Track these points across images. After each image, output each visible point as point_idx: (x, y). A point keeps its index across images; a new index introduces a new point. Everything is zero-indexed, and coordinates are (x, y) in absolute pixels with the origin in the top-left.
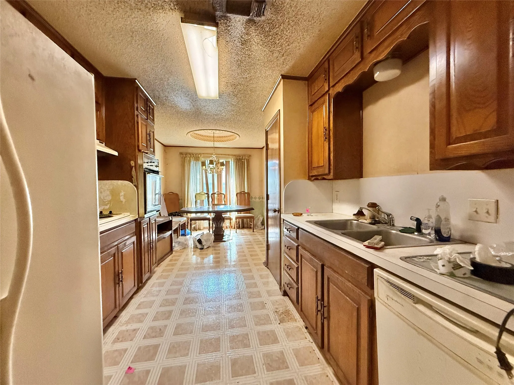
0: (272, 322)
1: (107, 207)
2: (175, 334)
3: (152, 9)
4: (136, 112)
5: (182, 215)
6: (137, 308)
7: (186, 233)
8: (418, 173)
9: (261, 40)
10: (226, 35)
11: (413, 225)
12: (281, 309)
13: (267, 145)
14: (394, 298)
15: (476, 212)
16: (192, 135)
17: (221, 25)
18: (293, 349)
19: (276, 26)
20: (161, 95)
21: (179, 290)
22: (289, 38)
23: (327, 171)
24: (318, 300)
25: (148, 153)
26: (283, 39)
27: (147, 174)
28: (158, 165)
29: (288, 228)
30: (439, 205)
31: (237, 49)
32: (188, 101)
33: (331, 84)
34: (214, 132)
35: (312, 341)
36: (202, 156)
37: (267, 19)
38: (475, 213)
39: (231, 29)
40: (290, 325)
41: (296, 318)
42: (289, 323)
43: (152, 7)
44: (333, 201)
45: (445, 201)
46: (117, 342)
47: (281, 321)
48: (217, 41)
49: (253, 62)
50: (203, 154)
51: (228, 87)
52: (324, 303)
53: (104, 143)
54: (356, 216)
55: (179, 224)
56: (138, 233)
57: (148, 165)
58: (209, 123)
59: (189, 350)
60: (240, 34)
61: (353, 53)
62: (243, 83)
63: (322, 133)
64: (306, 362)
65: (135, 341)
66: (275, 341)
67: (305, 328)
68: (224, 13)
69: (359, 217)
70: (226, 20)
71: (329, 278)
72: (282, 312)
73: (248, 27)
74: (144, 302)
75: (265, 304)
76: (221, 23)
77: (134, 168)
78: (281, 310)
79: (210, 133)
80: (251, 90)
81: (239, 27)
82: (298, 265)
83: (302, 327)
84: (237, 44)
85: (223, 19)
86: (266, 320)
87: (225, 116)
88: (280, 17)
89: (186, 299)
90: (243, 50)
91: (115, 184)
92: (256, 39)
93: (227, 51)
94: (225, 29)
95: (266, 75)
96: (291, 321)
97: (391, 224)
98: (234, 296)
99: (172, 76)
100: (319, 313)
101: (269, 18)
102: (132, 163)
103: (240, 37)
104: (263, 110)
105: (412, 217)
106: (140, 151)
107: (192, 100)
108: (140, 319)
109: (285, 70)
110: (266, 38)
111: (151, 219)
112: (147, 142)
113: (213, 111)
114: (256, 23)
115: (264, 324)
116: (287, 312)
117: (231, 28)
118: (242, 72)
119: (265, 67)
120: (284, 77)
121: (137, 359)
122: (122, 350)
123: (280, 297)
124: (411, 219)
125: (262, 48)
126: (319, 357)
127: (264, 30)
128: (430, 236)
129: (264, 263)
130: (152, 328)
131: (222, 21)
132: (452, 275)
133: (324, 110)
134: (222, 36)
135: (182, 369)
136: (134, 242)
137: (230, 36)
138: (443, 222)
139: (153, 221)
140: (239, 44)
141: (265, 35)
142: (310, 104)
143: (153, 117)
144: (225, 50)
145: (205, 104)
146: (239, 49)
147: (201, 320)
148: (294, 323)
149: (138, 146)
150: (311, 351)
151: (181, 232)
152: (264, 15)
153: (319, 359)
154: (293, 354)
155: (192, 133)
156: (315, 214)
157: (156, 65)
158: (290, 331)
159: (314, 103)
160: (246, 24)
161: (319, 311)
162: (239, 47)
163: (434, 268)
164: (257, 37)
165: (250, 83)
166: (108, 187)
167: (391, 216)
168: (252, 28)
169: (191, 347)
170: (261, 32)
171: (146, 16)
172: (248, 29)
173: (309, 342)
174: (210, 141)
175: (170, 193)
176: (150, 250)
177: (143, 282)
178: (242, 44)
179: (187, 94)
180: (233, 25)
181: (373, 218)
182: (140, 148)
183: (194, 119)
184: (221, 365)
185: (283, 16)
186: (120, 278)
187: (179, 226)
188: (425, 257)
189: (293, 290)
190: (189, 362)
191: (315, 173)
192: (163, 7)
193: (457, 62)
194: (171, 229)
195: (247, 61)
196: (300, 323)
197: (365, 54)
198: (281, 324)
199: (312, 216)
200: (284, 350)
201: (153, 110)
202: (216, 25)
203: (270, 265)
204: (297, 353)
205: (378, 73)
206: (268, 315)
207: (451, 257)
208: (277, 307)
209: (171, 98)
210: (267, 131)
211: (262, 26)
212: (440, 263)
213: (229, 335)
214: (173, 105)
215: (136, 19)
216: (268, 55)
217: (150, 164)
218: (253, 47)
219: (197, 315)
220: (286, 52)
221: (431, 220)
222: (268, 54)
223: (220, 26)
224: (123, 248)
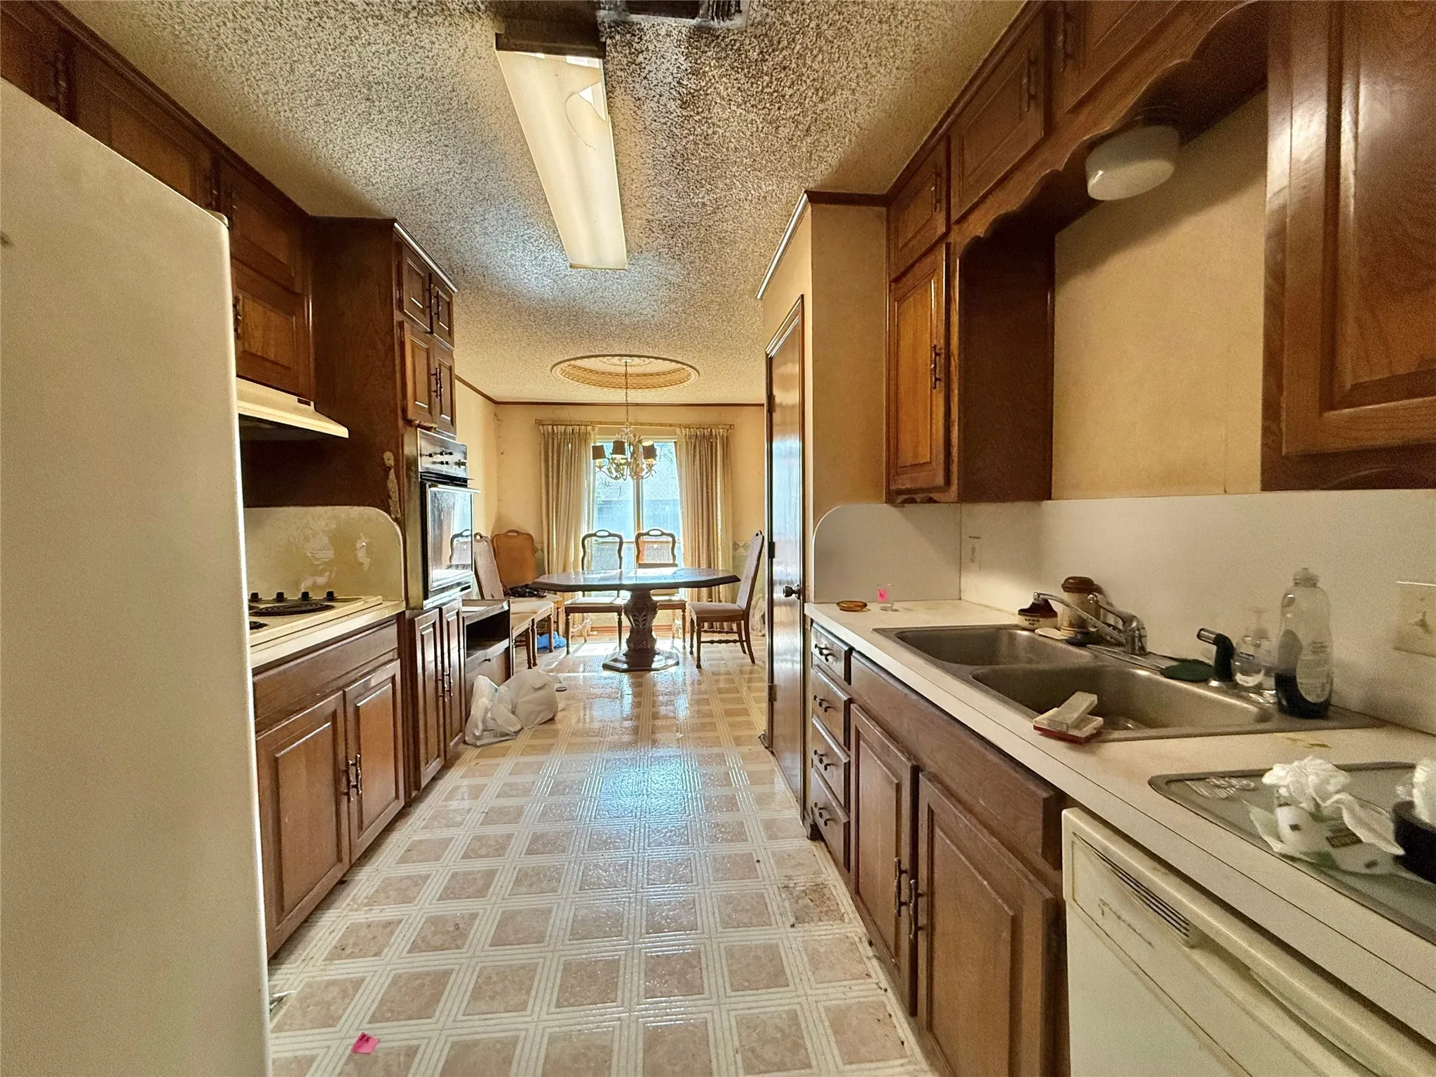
0: (773, 918)
1: (321, 580)
2: (497, 942)
3: (414, 14)
4: (396, 313)
5: (541, 594)
6: (403, 860)
7: (554, 644)
8: (1225, 491)
9: (739, 88)
10: (634, 81)
11: (1207, 653)
12: (802, 879)
13: (770, 397)
14: (1125, 916)
15: (1423, 624)
16: (567, 370)
17: (616, 52)
18: (827, 1009)
19: (779, 43)
20: (470, 263)
21: (520, 811)
22: (823, 79)
23: (940, 480)
24: (901, 872)
25: (432, 427)
26: (805, 82)
27: (430, 487)
28: (465, 458)
29: (823, 646)
30: (1292, 601)
31: (671, 121)
32: (545, 278)
33: (955, 216)
34: (626, 362)
35: (884, 984)
36: (597, 429)
37: (750, 22)
38: (1420, 631)
39: (647, 62)
40: (824, 932)
41: (843, 911)
42: (820, 923)
43: (414, 8)
44: (961, 569)
45: (1315, 585)
46: (340, 958)
47: (799, 920)
48: (608, 99)
49: (718, 156)
50: (601, 423)
51: (652, 235)
52: (916, 883)
53: (312, 403)
54: (1027, 618)
55: (533, 620)
56: (407, 650)
57: (434, 463)
58: (611, 339)
59: (528, 993)
60: (675, 75)
61: (1021, 117)
62: (695, 220)
63: (927, 365)
64: (863, 1050)
65: (387, 959)
66: (777, 978)
67: (866, 944)
68: (619, 13)
69: (1038, 621)
70: (629, 33)
71: (932, 811)
72: (803, 891)
73: (695, 51)
74: (421, 842)
75: (757, 864)
76: (615, 45)
77: (392, 471)
78: (802, 881)
79: (614, 365)
80: (720, 241)
81: (669, 54)
82: (849, 756)
83: (860, 939)
84: (668, 106)
85: (619, 33)
86: (757, 913)
87: (653, 316)
88: (791, 15)
89: (536, 838)
90: (686, 122)
91: (343, 516)
92: (722, 88)
93: (640, 127)
94: (629, 62)
95: (762, 194)
96: (828, 920)
97: (1134, 649)
98: (668, 834)
99: (493, 209)
100: (904, 908)
101: (756, 21)
102: (389, 458)
103: (675, 84)
104: (759, 297)
105: (1201, 630)
106: (409, 423)
107: (557, 275)
108: (405, 891)
109: (819, 175)
110: (752, 83)
111: (444, 612)
112: (430, 396)
113: (617, 304)
114: (718, 37)
115: (749, 925)
116: (818, 891)
117: (645, 58)
118: (689, 188)
119: (756, 170)
120: (815, 197)
121: (386, 1011)
122: (351, 980)
123: (799, 842)
124: (1199, 636)
125: (744, 112)
126: (903, 1038)
127: (746, 57)
128: (1261, 695)
129: (762, 738)
130: (434, 921)
131: (618, 37)
132: (1322, 865)
133: (934, 292)
134: (624, 85)
135: (504, 1052)
136: (393, 678)
137: (645, 81)
138: (1306, 656)
139: (453, 616)
140: (672, 105)
141: (749, 72)
142: (893, 276)
143: (450, 325)
144: (634, 124)
145: (594, 283)
146: (676, 119)
147: (572, 902)
148: (834, 927)
149: (404, 411)
150: (881, 1017)
151: (538, 641)
152: (740, 11)
153: (903, 1043)
154: (827, 1024)
155: (562, 365)
156: (905, 605)
157: (446, 177)
158: (822, 950)
159: (904, 274)
160: (688, 42)
161: (905, 904)
162: (675, 114)
163: (1260, 830)
164: (724, 79)
165: (716, 219)
166: (323, 523)
167: (1134, 624)
168: (709, 54)
169: (536, 983)
170: (735, 64)
171: (400, 36)
172: (697, 57)
173: (875, 986)
174: (616, 386)
175: (510, 534)
176: (443, 697)
177: (423, 784)
178: (684, 105)
179: (540, 258)
180: (651, 47)
181: (1079, 624)
182: (410, 416)
183: (567, 328)
184: (616, 1047)
185: (801, 12)
186: (352, 778)
187: (533, 625)
188: (1234, 781)
189: (836, 827)
190: (528, 1029)
191: (905, 483)
192: (445, 7)
193: (1366, 129)
194: (508, 636)
195: (702, 154)
196: (855, 928)
197: (1060, 114)
198: (799, 927)
199: (896, 610)
200: (802, 1009)
201: (449, 304)
202: (600, 51)
203: (779, 744)
204: (838, 1021)
205: (1100, 173)
206: (762, 896)
207: (1324, 800)
208: (790, 872)
209: (498, 269)
210: (771, 358)
211: (738, 44)
212: (1284, 817)
213: (646, 953)
214: (506, 291)
215: (374, 48)
216: (762, 135)
217: (439, 458)
218: (715, 110)
219: (560, 888)
220: (816, 119)
221: (1265, 644)
222: (762, 131)
223: (612, 53)
224: (360, 696)
